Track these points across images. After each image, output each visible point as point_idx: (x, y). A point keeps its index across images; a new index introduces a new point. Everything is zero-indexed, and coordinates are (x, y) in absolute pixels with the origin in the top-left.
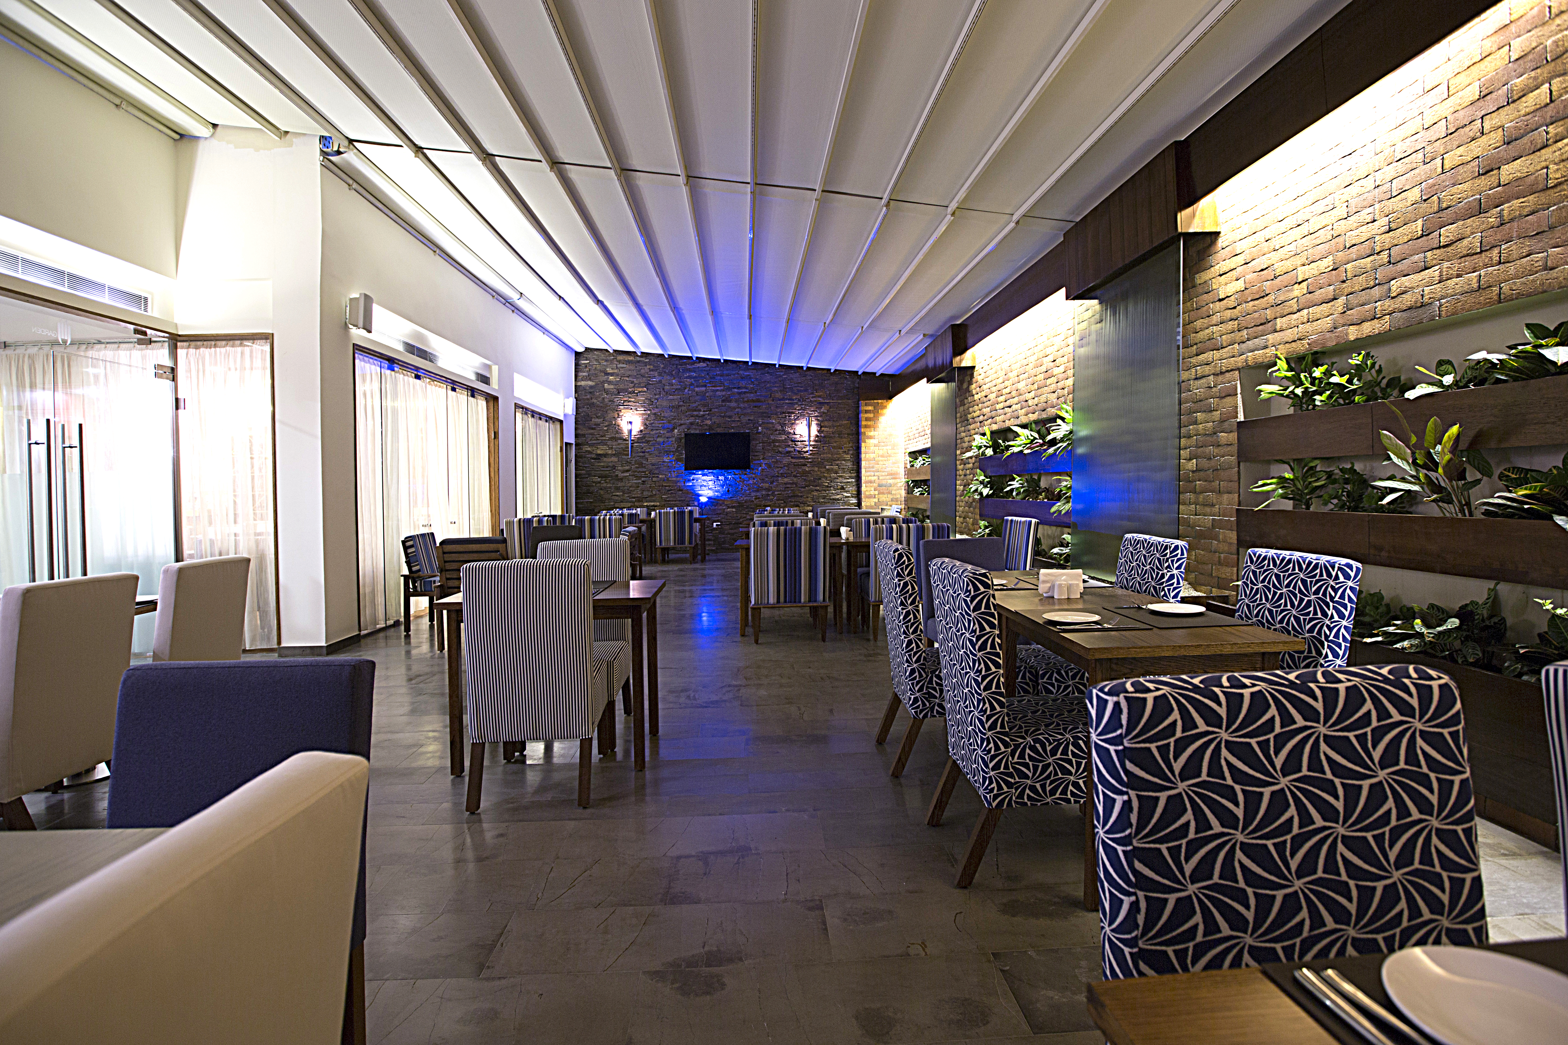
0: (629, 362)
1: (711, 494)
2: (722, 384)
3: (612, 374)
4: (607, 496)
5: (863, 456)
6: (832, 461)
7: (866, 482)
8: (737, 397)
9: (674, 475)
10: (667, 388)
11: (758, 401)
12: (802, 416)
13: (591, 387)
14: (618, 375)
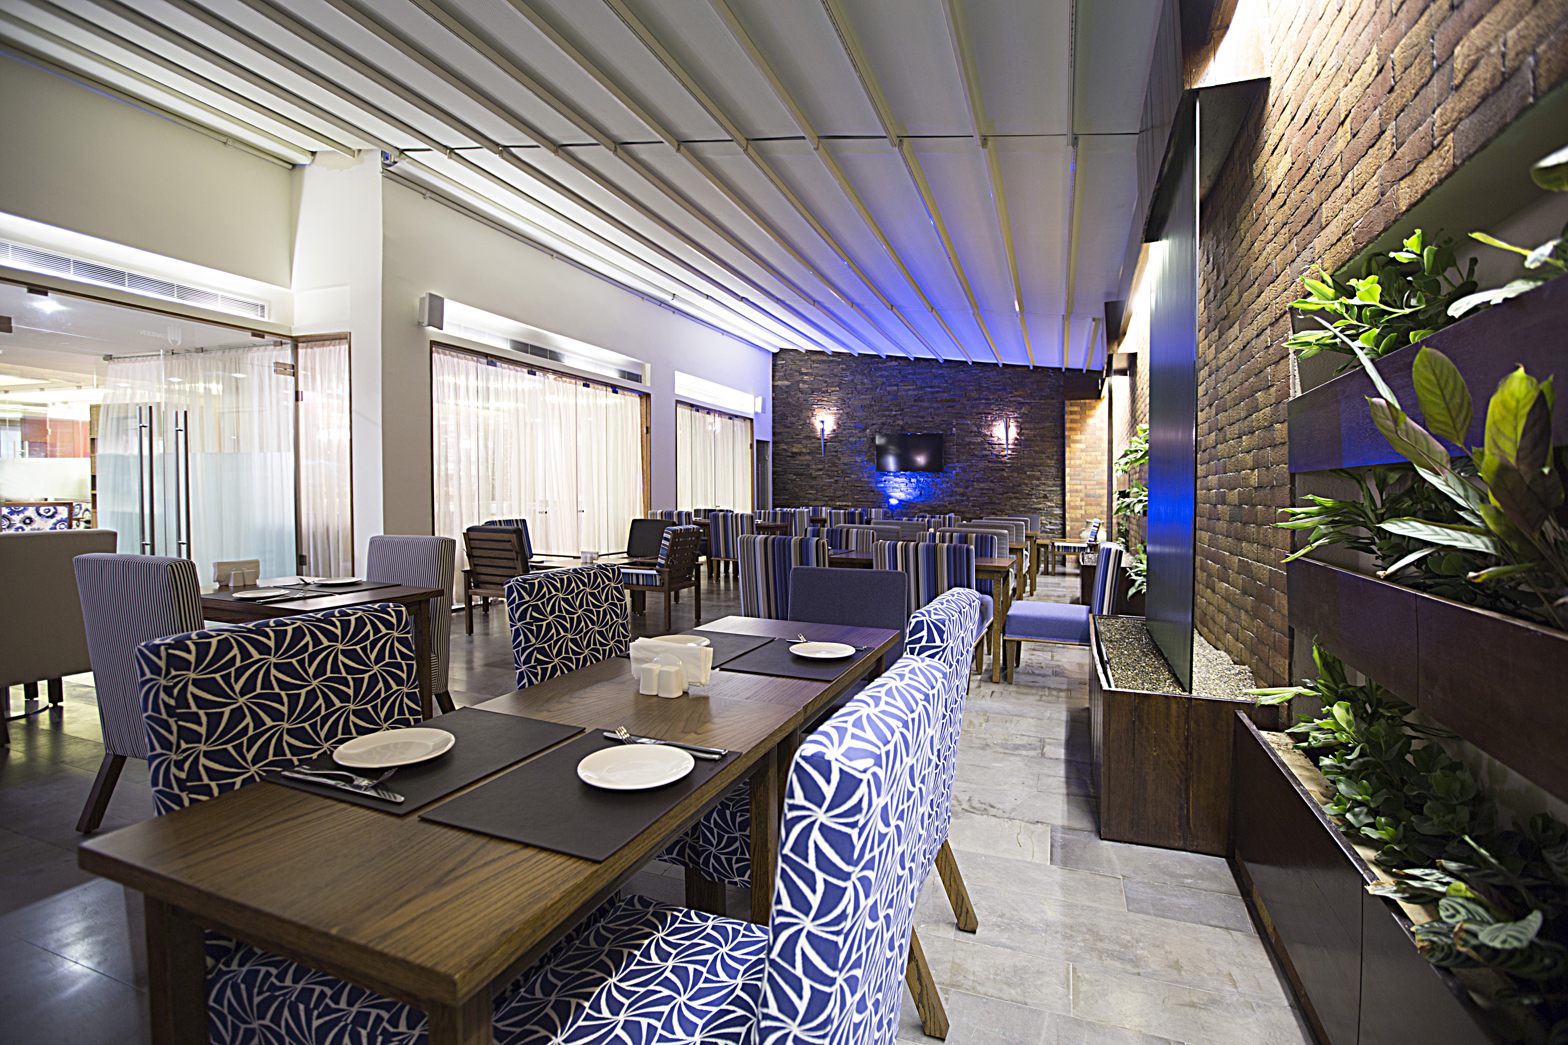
0: (823, 362)
1: (902, 496)
2: (914, 383)
3: (806, 374)
4: (801, 494)
5: (1067, 462)
6: (1033, 467)
7: (1071, 492)
8: (930, 396)
9: (866, 475)
10: (859, 387)
11: (953, 401)
12: (1001, 417)
13: (787, 387)
14: (811, 375)
